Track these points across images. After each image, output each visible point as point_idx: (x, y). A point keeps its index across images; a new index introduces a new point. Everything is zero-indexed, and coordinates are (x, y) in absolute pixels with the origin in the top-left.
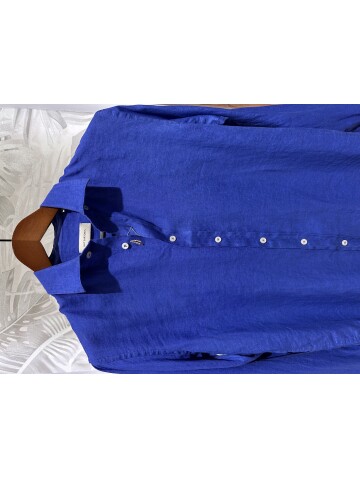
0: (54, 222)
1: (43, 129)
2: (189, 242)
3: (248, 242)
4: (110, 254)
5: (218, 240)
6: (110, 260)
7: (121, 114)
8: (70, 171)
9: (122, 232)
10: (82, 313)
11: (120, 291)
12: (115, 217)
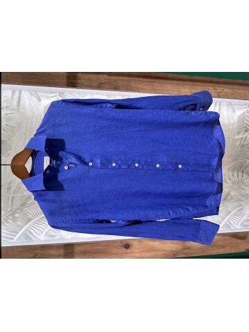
0: (32, 155)
1: (27, 101)
2: (99, 166)
3: (129, 166)
4: (59, 172)
5: (114, 165)
6: (59, 174)
7: (64, 104)
8: (39, 131)
9: (65, 160)
10: (45, 200)
11: (64, 190)
12: (61, 153)
